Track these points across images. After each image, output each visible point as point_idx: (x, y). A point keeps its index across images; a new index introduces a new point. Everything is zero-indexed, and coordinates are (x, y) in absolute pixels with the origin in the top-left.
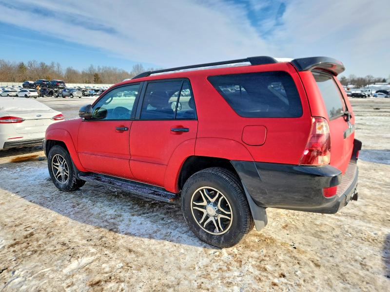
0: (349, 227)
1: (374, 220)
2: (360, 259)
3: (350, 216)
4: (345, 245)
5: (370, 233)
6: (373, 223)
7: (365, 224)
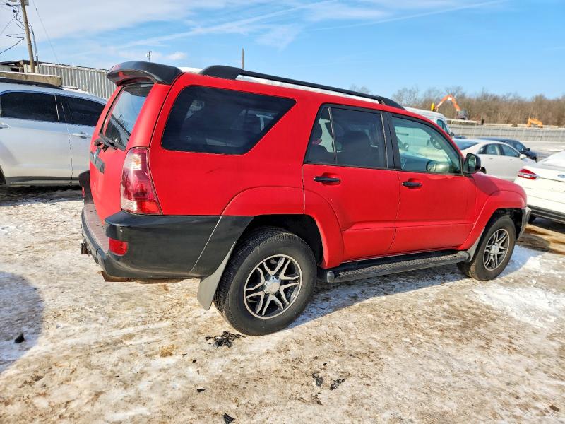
0: (97, 320)
1: (67, 358)
2: (66, 291)
3: (108, 344)
4: (88, 297)
5: (66, 325)
6: (68, 349)
7: (78, 340)
